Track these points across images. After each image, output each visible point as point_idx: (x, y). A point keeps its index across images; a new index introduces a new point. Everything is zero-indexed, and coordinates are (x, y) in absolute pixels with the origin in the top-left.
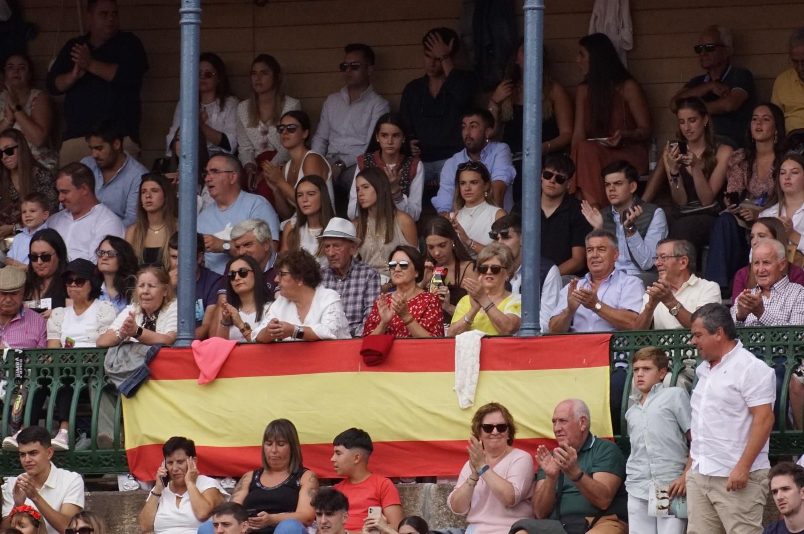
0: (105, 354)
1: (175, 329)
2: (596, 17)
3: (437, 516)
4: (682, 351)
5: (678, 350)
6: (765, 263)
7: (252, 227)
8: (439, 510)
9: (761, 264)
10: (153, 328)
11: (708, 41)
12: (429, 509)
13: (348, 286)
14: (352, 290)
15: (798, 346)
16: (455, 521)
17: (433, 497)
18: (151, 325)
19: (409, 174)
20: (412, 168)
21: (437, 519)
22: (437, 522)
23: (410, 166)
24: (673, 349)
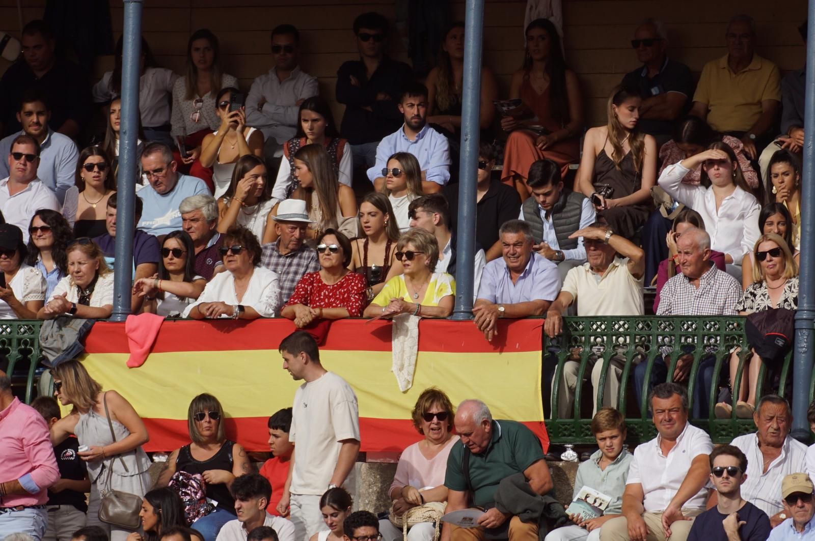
0: (41, 326)
1: (111, 302)
2: (531, 7)
3: (367, 495)
4: (614, 338)
5: (610, 337)
6: (687, 253)
7: (201, 204)
8: (370, 488)
9: (683, 254)
10: (88, 304)
11: (645, 35)
12: (359, 487)
13: (290, 265)
14: (293, 269)
15: (729, 336)
16: (385, 500)
17: (364, 476)
18: (84, 300)
19: (335, 156)
20: (339, 149)
21: (367, 497)
22: (367, 501)
23: (336, 147)
24: (605, 335)
